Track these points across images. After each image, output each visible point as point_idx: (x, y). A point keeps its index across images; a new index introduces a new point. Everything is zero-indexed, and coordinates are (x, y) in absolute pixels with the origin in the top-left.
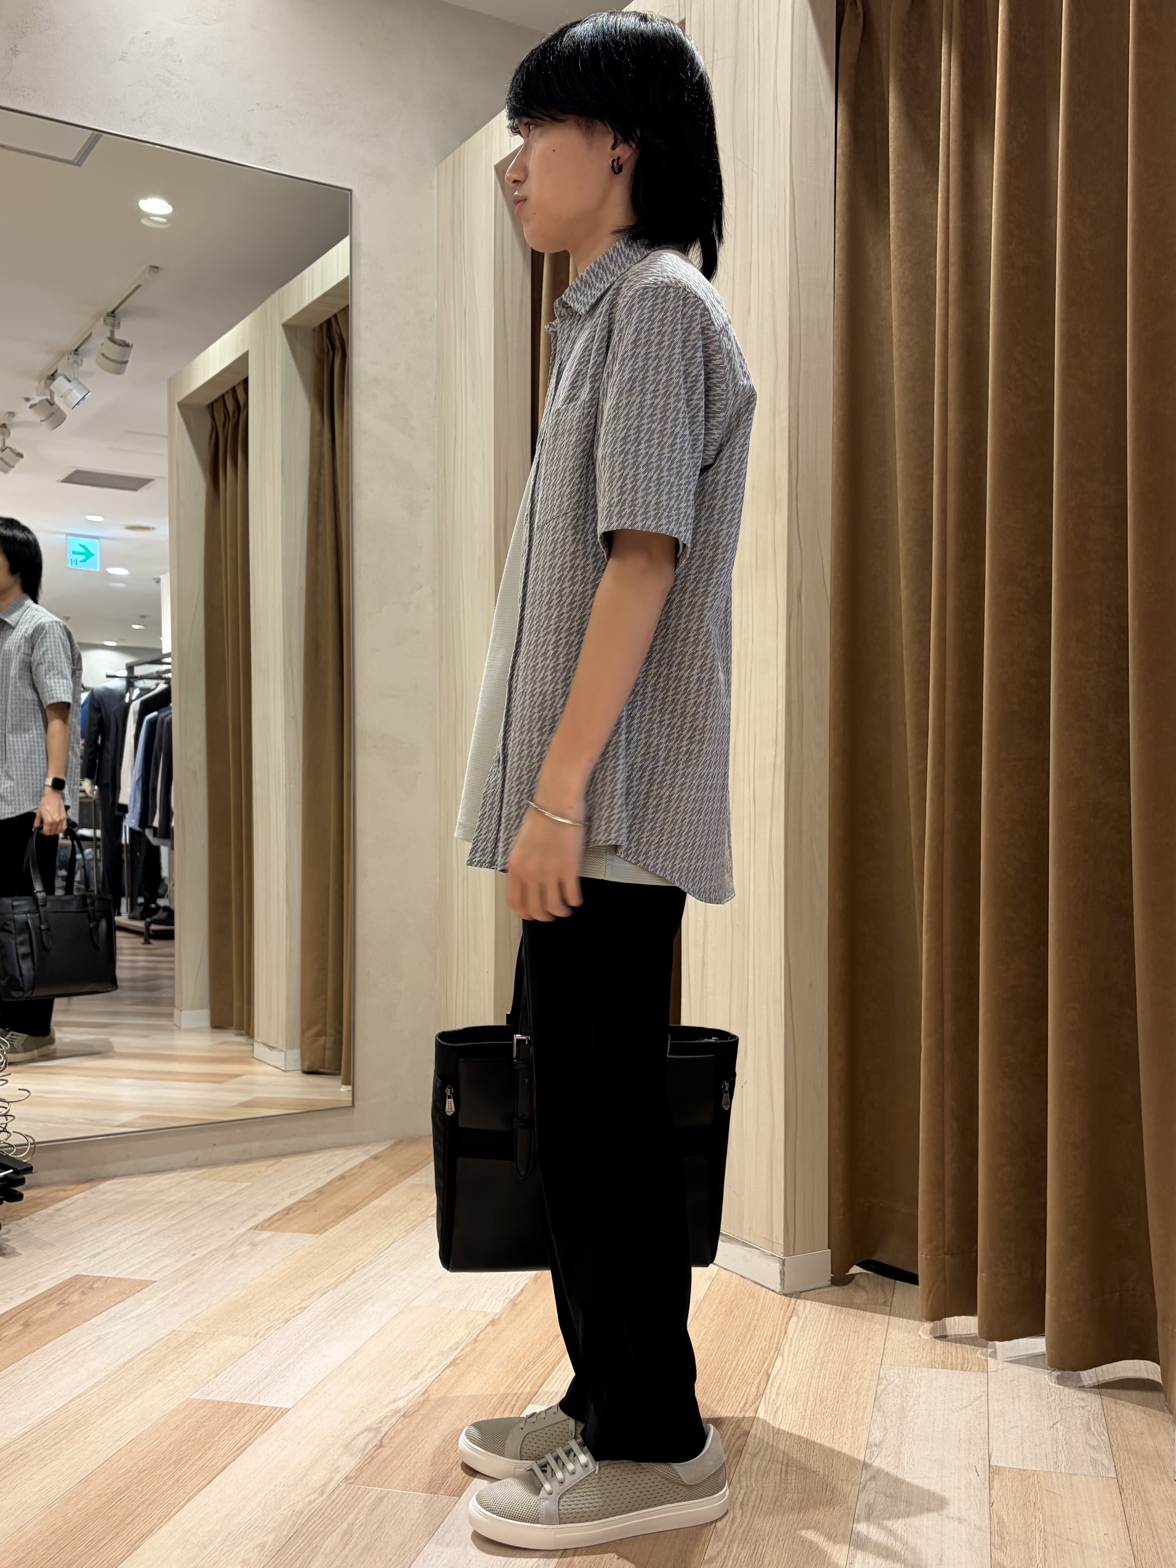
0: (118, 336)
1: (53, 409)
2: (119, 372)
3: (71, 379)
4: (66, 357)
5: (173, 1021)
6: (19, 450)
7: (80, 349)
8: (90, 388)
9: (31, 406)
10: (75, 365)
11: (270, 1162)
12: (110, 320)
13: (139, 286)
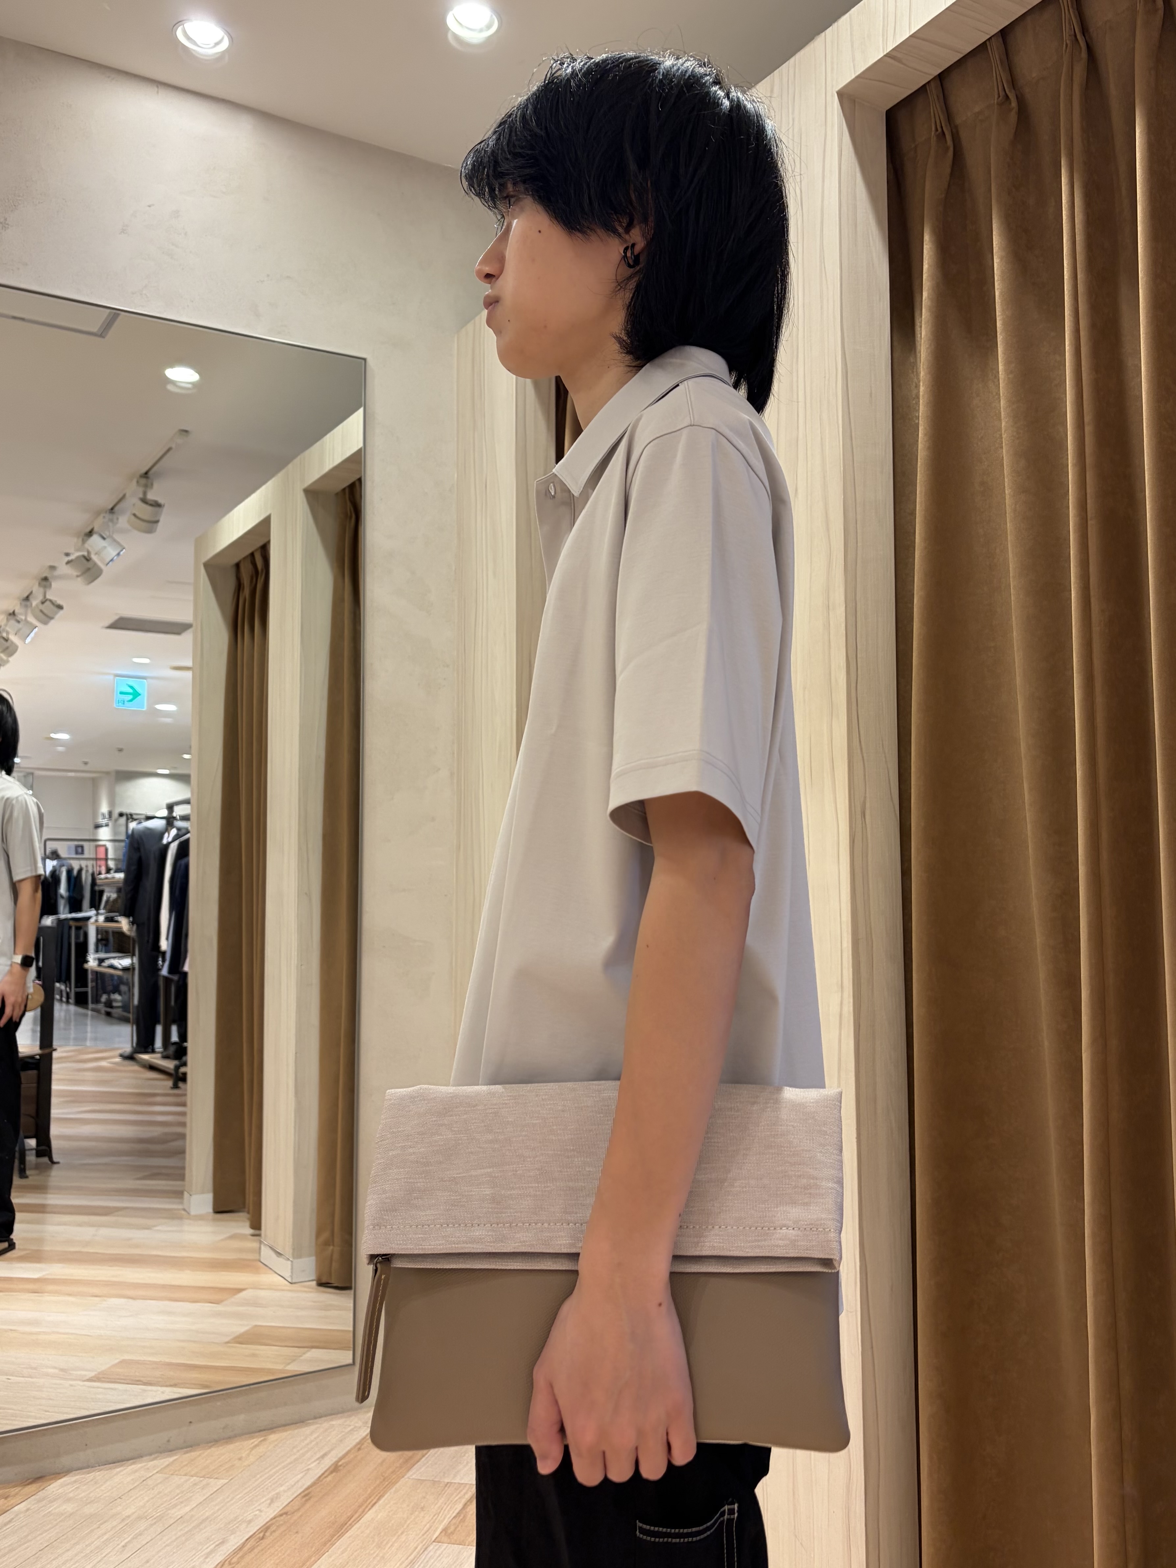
0: (151, 496)
1: (89, 565)
2: (150, 531)
3: (105, 536)
4: (102, 515)
5: (182, 1203)
6: (60, 602)
7: (116, 509)
8: (125, 545)
9: (68, 563)
10: (110, 524)
11: (256, 1441)
12: (143, 481)
13: (169, 450)
